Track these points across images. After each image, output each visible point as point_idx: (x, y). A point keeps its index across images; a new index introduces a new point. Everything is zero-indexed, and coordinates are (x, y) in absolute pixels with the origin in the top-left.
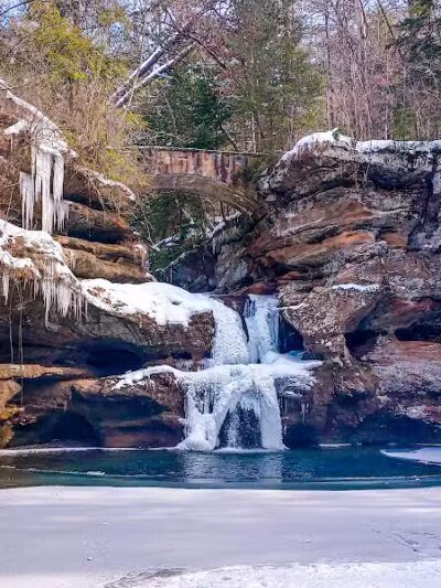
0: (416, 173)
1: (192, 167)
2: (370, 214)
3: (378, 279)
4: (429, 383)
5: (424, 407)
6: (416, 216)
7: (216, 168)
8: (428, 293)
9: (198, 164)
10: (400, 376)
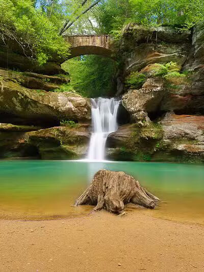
0: (182, 35)
1: (91, 42)
2: (159, 55)
3: (161, 85)
4: (188, 134)
5: (185, 145)
6: (184, 56)
7: (102, 42)
8: (188, 91)
9: (94, 41)
10: (174, 130)
